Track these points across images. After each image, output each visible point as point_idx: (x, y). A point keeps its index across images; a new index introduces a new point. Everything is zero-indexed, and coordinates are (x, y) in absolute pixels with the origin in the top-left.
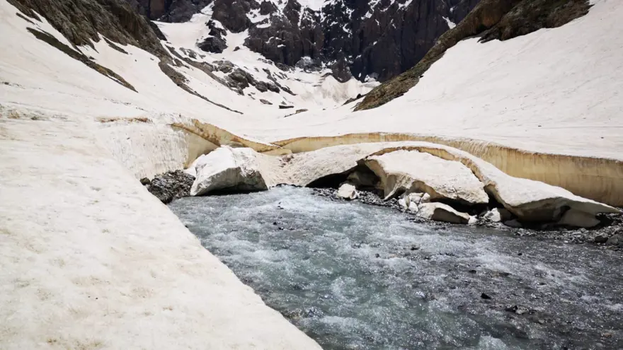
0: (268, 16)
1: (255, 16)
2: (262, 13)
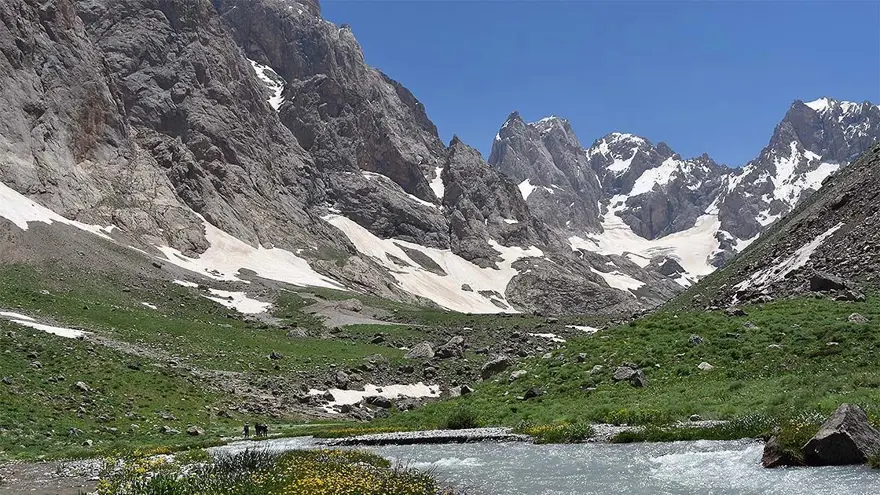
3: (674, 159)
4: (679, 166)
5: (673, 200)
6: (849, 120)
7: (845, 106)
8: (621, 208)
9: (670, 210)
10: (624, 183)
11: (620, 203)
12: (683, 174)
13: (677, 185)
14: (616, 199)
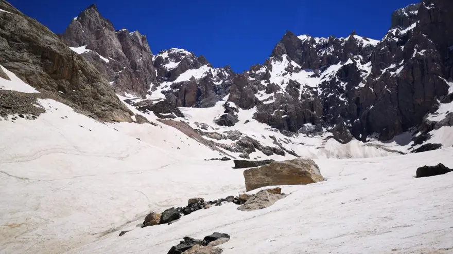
0: (273, 94)
1: (262, 95)
2: (268, 92)
3: (208, 66)
4: (210, 70)
5: (203, 89)
6: (319, 47)
7: (317, 40)
8: (166, 89)
9: (199, 94)
10: (171, 75)
11: (166, 86)
12: (211, 75)
13: (207, 80)
14: (165, 83)
